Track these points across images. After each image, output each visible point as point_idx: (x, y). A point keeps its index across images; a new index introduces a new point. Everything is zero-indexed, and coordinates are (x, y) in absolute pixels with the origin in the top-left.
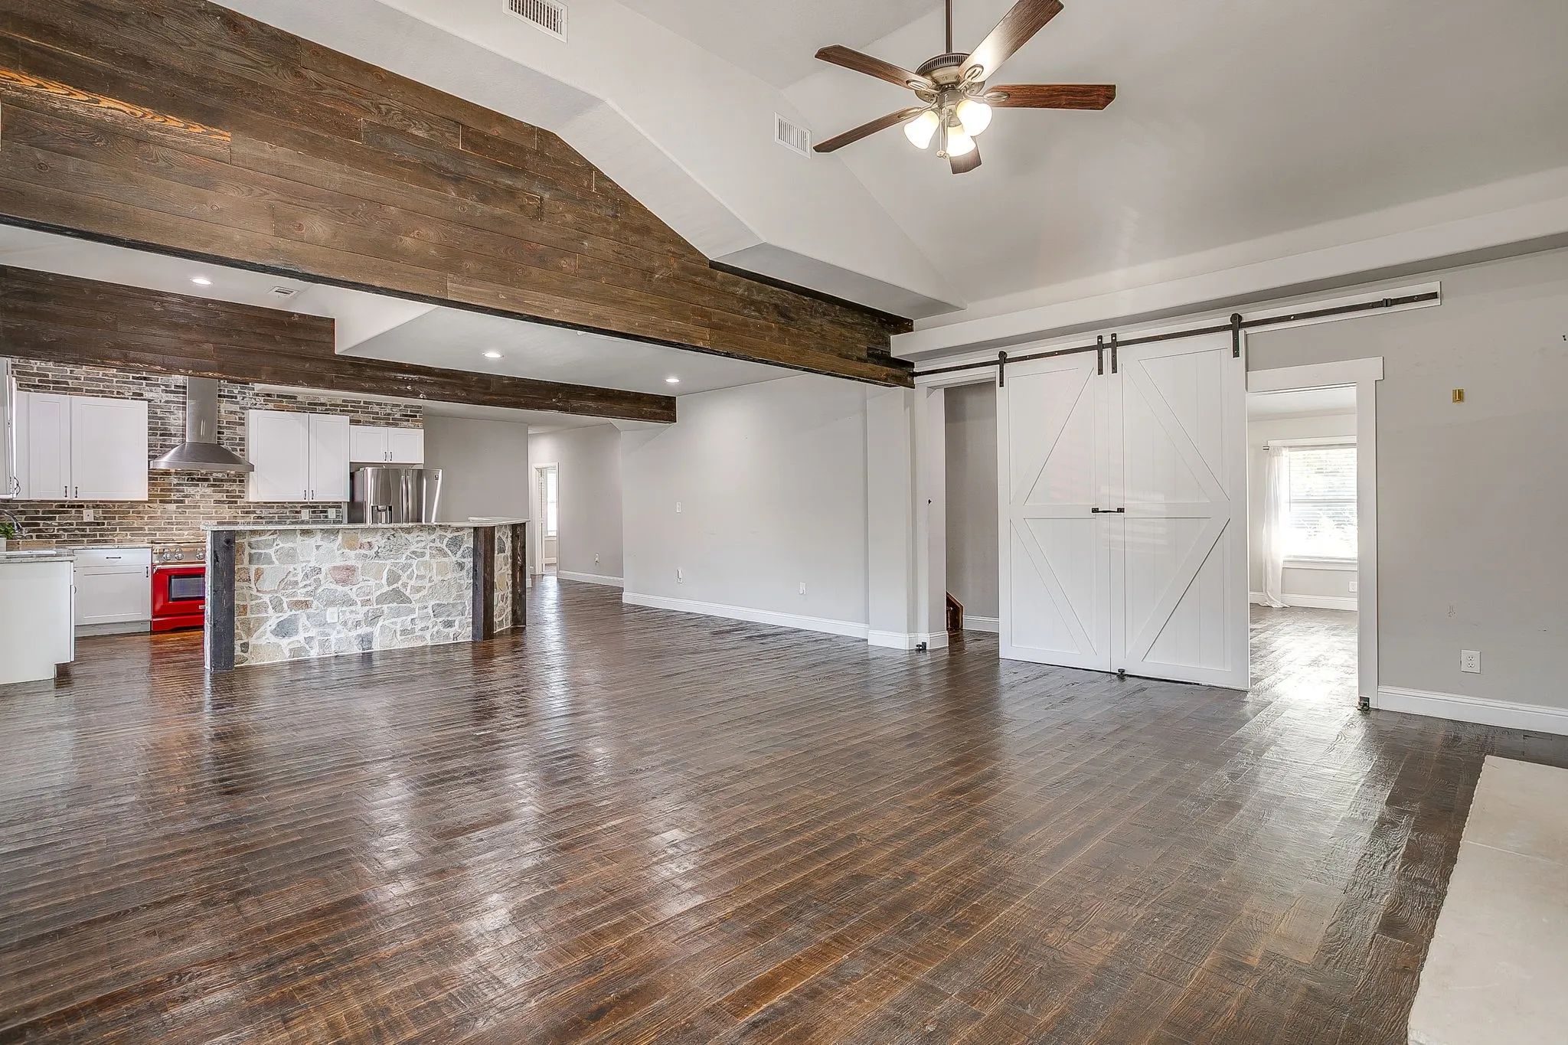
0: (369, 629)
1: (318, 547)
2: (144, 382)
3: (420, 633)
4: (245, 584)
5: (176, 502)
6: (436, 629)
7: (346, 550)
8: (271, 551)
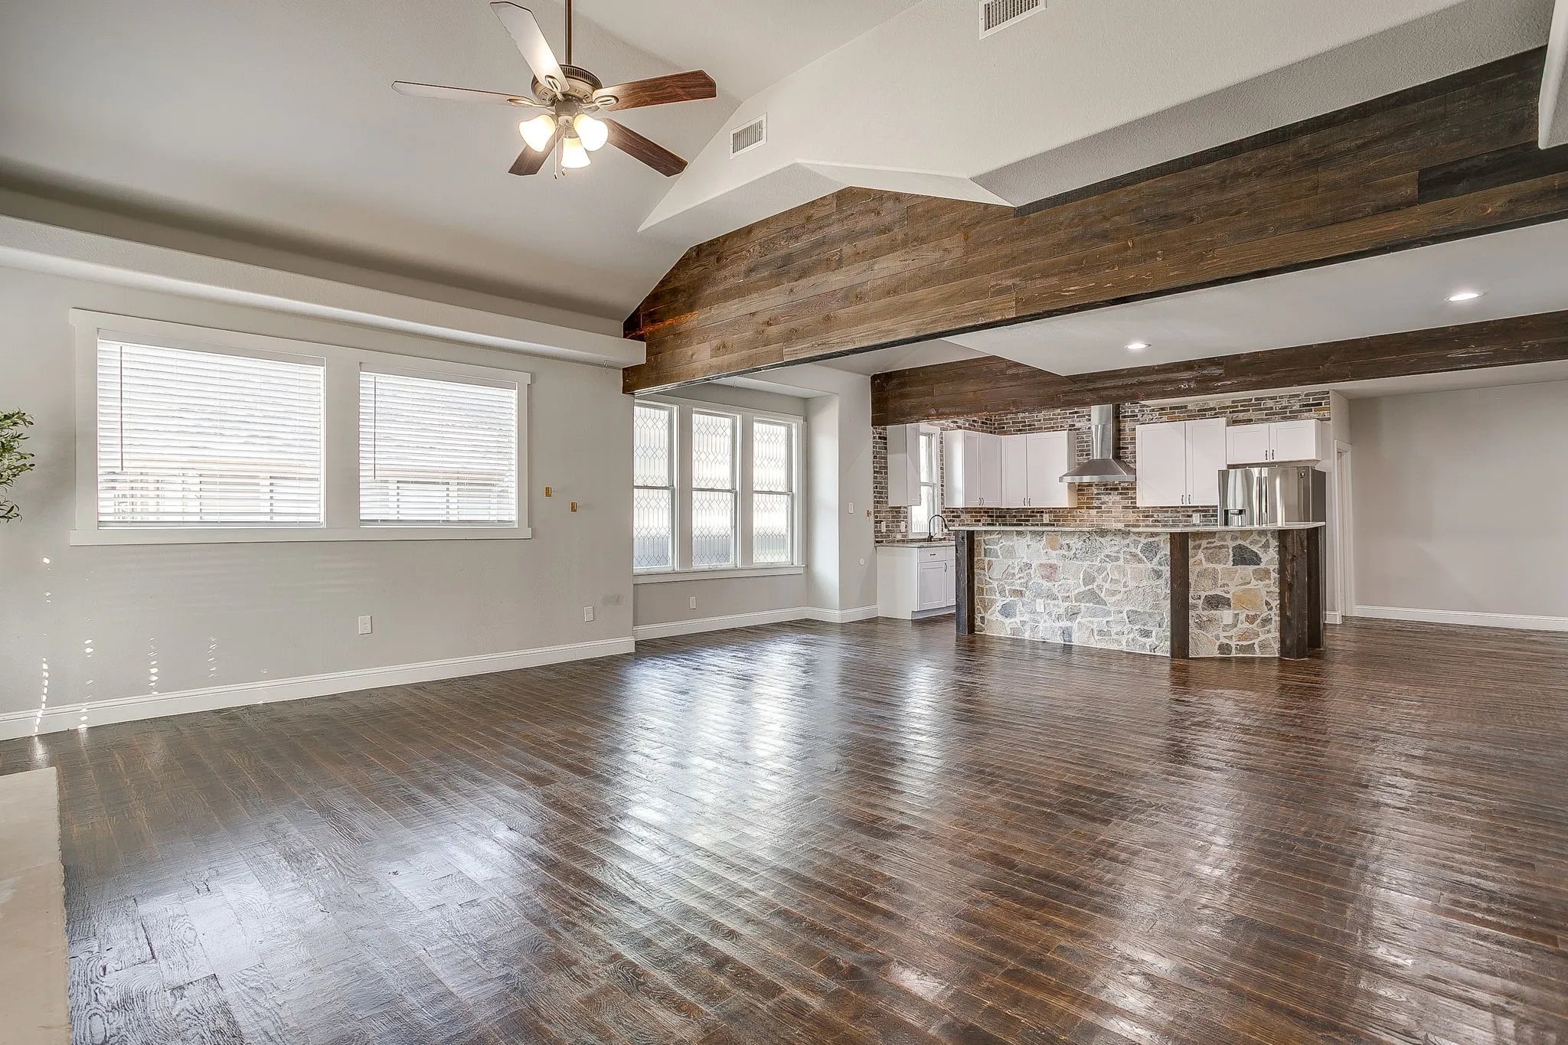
0: (1069, 624)
1: (1028, 546)
2: (1076, 415)
3: (1116, 637)
4: (982, 572)
5: (1097, 508)
6: (1131, 636)
7: (1049, 550)
8: (997, 547)
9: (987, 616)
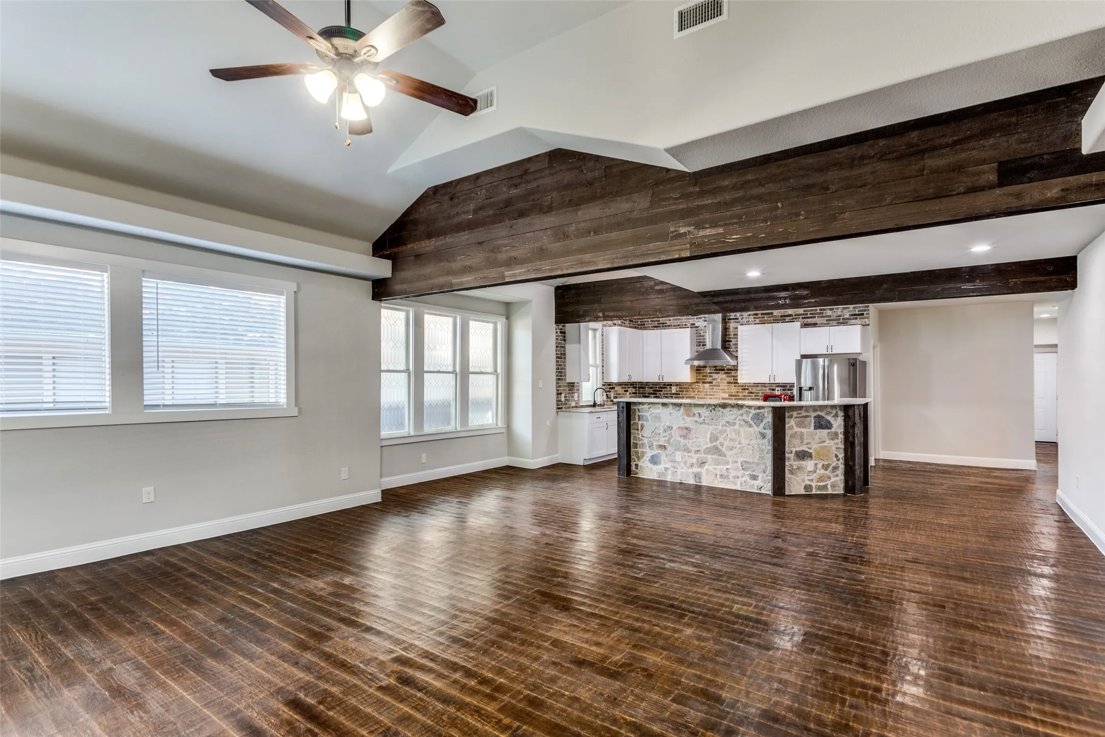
0: (699, 470)
1: (670, 414)
3: (733, 480)
4: (636, 432)
6: (744, 479)
7: (686, 417)
8: (648, 414)
9: (640, 464)
